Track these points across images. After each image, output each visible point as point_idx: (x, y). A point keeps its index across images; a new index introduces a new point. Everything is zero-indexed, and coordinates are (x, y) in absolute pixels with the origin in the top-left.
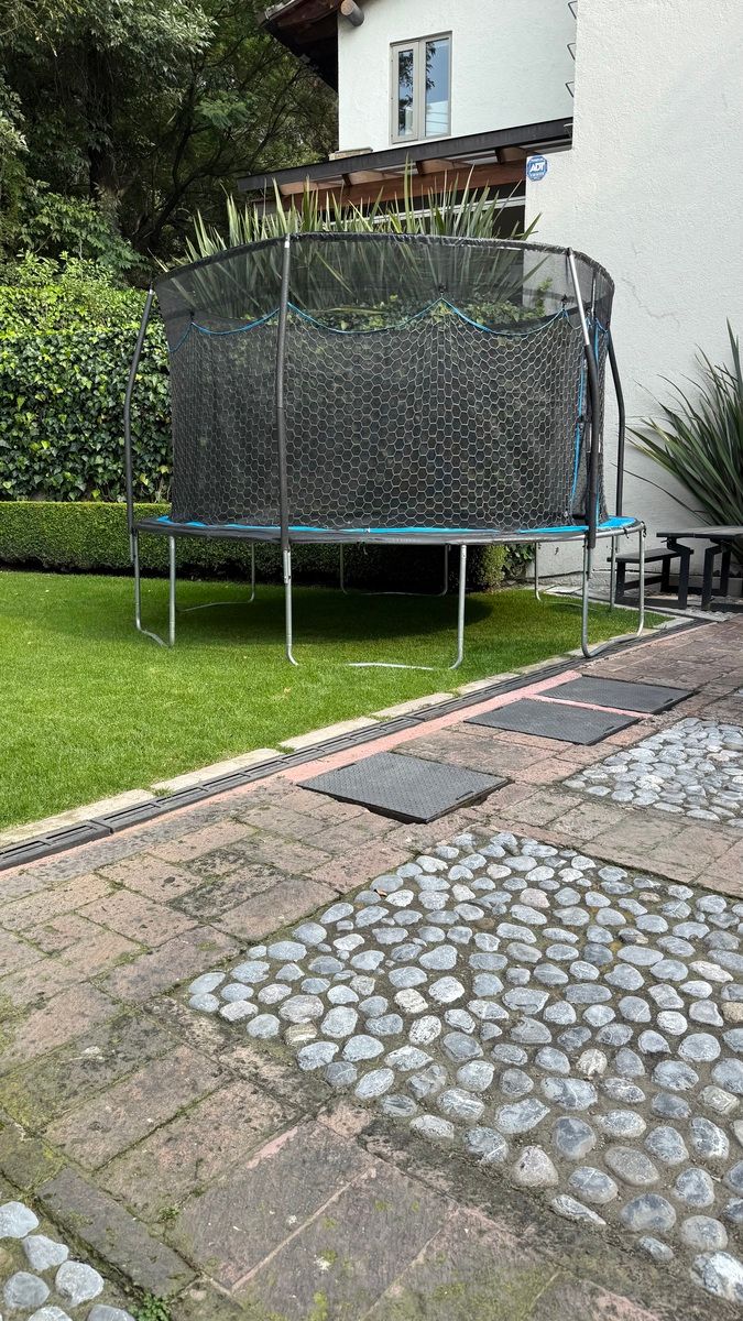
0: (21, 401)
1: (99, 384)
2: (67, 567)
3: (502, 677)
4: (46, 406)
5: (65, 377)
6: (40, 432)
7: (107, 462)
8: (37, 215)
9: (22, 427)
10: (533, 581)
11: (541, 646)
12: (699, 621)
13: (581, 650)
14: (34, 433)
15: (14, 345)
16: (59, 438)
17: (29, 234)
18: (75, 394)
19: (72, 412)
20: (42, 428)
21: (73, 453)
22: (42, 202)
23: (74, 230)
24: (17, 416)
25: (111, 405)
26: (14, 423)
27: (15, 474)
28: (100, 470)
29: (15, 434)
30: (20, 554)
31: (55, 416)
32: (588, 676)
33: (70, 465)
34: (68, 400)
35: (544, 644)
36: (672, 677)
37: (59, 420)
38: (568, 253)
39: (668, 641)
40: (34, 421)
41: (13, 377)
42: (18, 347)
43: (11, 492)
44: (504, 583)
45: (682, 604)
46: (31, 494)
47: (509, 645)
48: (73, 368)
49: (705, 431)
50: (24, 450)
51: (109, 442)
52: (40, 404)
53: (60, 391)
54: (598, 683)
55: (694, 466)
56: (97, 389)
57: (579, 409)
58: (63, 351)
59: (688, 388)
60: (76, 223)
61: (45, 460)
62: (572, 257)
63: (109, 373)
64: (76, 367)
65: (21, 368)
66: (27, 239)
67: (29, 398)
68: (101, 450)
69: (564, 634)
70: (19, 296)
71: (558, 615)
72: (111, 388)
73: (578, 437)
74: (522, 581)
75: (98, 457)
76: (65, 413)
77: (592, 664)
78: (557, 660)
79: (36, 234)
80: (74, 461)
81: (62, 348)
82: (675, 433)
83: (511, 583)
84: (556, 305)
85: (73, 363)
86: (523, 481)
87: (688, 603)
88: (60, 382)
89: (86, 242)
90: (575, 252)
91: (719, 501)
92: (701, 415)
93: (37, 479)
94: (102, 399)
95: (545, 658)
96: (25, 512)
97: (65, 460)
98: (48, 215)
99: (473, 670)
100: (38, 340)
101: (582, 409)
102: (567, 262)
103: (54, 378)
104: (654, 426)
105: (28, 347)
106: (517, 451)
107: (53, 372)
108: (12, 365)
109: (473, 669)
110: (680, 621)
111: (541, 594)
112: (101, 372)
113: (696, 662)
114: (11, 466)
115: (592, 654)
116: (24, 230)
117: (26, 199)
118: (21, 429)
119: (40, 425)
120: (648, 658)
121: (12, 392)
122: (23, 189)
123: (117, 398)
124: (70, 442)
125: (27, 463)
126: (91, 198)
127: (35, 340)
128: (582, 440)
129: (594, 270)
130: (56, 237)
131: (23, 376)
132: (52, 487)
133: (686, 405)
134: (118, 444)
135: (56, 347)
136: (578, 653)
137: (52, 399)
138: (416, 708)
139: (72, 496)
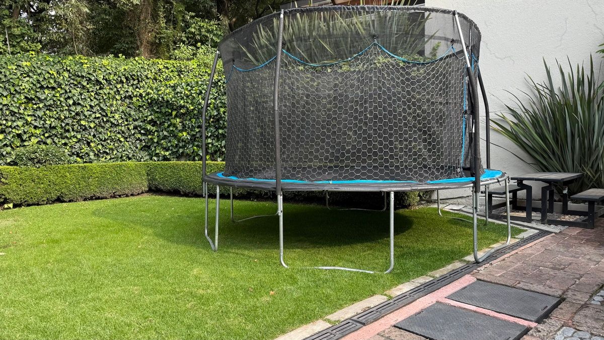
0: (174, 113)
1: (210, 104)
2: (192, 194)
3: (422, 280)
4: (186, 115)
5: (195, 101)
6: (183, 128)
7: (214, 141)
8: (189, 28)
9: (175, 126)
10: (436, 202)
11: (446, 253)
12: (543, 233)
13: (472, 256)
14: (180, 128)
15: (172, 87)
16: (192, 131)
17: (186, 37)
18: (199, 109)
19: (198, 118)
20: (184, 126)
21: (198, 138)
22: (192, 22)
23: (206, 34)
24: (172, 120)
25: (215, 114)
26: (171, 123)
27: (171, 148)
28: (210, 146)
29: (171, 129)
30: (170, 187)
31: (190, 120)
32: (480, 280)
33: (196, 143)
34: (196, 112)
35: (447, 251)
36: (540, 282)
37: (192, 122)
38: (454, 14)
39: (528, 248)
40: (180, 122)
41: (171, 102)
42: (174, 88)
43: (168, 157)
44: (419, 203)
45: (529, 219)
46: (179, 158)
47: (424, 252)
48: (198, 97)
49: (534, 119)
50: (175, 136)
51: (215, 132)
52: (183, 114)
53: (192, 108)
54: (489, 286)
55: (528, 139)
56: (209, 106)
57: (464, 107)
58: (194, 89)
59: (521, 96)
60: (208, 31)
61: (185, 141)
62: (457, 16)
63: (215, 99)
64: (200, 96)
65: (175, 97)
66: (184, 39)
67: (178, 112)
68: (211, 136)
69: (459, 243)
70: (178, 65)
71: (454, 228)
72: (215, 106)
73: (464, 123)
74: (430, 201)
75: (209, 139)
76: (195, 118)
77: (482, 269)
78: (457, 265)
79: (189, 36)
80: (198, 141)
81: (194, 87)
82: (516, 121)
83: (423, 202)
84: (447, 45)
85: (199, 94)
86: (429, 150)
87: (533, 218)
88: (192, 104)
89: (212, 39)
90: (458, 13)
91: (544, 158)
92: (531, 110)
93: (181, 150)
94: (211, 111)
95: (449, 263)
96: (173, 167)
97: (194, 141)
98: (194, 28)
99: (401, 276)
100: (183, 84)
101: (466, 106)
102: (454, 20)
103: (190, 102)
104: (504, 118)
105: (179, 87)
106: (425, 133)
107: (189, 99)
108: (170, 96)
109: (401, 273)
110: (532, 232)
111: (443, 212)
112: (211, 98)
113: (552, 268)
114: (169, 144)
115: (480, 260)
116: (183, 35)
117: (184, 21)
118: (174, 127)
119: (183, 124)
120: (519, 264)
121: (170, 109)
122: (183, 17)
123: (218, 111)
124: (197, 133)
125: (176, 142)
126: (216, 20)
127: (181, 84)
128: (466, 125)
129: (470, 25)
130: (198, 37)
131: (175, 101)
132: (187, 154)
133: (520, 105)
134: (219, 133)
135: (191, 87)
136: (470, 258)
137: (189, 112)
138: (360, 311)
139: (196, 158)
